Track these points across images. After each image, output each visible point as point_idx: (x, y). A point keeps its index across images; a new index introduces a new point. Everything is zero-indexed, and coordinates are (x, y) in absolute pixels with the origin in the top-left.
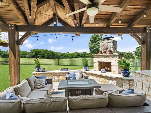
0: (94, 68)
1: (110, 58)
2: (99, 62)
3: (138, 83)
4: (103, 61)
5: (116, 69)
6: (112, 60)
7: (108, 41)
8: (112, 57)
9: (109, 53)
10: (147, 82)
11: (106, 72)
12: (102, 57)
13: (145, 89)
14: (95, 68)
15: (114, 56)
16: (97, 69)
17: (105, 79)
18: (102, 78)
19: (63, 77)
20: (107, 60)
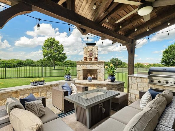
0: (77, 77)
1: (96, 65)
2: (83, 70)
3: (133, 85)
4: (89, 69)
5: (102, 76)
6: (98, 67)
7: (93, 48)
8: (98, 64)
9: (95, 60)
10: (141, 83)
11: (92, 80)
12: (87, 64)
13: (140, 89)
14: (79, 77)
15: (100, 64)
16: (82, 77)
17: (95, 87)
18: (92, 87)
19: (38, 94)
20: (93, 67)
